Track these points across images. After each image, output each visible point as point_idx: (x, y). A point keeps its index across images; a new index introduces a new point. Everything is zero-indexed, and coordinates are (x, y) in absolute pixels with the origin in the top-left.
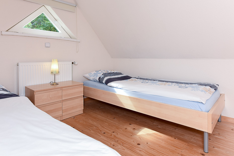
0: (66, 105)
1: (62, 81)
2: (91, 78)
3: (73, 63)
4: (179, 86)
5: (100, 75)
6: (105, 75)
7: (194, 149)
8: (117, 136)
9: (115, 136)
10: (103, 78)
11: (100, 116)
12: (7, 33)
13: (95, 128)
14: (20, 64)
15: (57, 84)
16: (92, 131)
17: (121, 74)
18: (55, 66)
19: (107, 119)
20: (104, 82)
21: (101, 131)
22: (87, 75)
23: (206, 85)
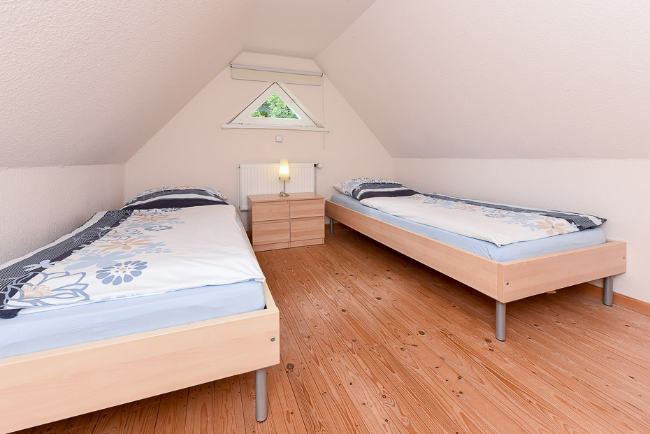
0: (298, 226)
1: (297, 192)
2: (344, 190)
3: (315, 166)
4: (486, 213)
5: (356, 186)
6: (364, 186)
7: (479, 329)
8: (353, 281)
9: (350, 281)
10: (359, 191)
11: (348, 251)
12: (230, 126)
13: (328, 265)
14: (242, 166)
15: (287, 195)
16: (321, 268)
17: (400, 185)
18: (284, 170)
19: (355, 258)
20: (358, 197)
21: (334, 270)
22: (338, 186)
23: (558, 216)
